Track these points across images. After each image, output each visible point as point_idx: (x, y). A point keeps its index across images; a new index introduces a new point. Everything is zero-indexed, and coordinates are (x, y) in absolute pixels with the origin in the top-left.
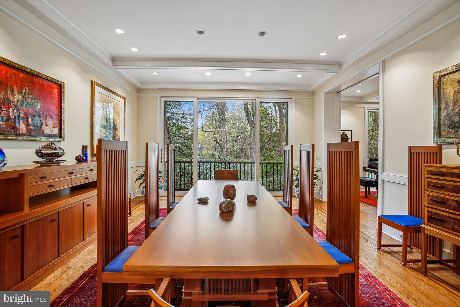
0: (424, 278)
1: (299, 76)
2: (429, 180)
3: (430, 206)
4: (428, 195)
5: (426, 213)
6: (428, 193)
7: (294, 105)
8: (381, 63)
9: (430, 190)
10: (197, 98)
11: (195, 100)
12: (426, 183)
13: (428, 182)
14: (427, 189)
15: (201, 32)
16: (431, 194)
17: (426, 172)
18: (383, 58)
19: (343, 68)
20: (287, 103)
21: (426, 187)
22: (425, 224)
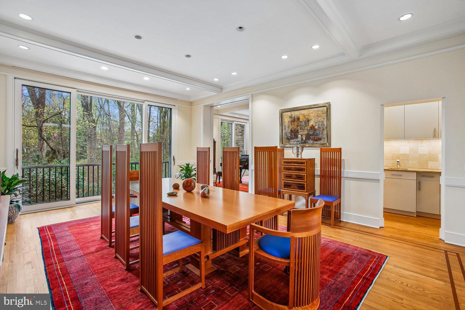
0: (283, 216)
1: (188, 89)
2: (284, 166)
3: (285, 179)
4: (284, 174)
5: (283, 183)
6: (284, 173)
7: (177, 111)
8: (251, 95)
9: (285, 171)
10: (76, 90)
11: (73, 92)
12: (283, 168)
13: (284, 167)
14: (284, 171)
15: (138, 37)
16: (285, 173)
17: (283, 162)
18: (252, 93)
19: (224, 91)
20: (171, 109)
21: (283, 169)
22: (282, 189)
